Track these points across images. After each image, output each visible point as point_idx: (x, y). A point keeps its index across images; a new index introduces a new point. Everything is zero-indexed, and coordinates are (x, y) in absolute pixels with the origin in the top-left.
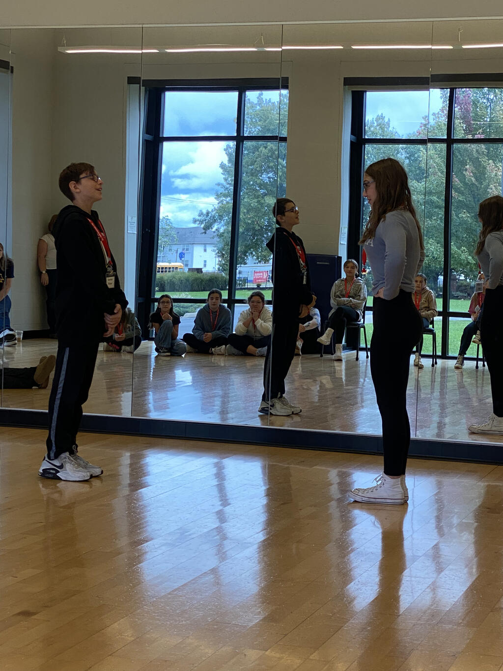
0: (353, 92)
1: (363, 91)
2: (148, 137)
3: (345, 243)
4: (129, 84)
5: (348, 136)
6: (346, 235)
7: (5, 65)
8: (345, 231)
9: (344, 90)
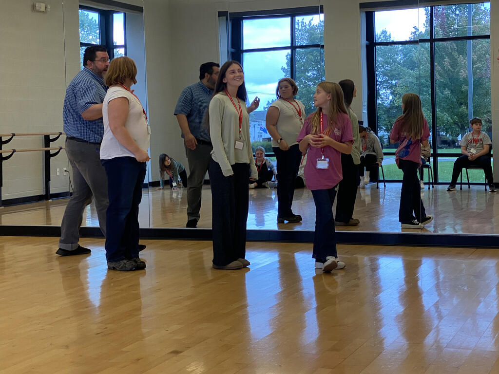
1: (373, 12)
2: (233, 50)
3: (365, 111)
4: (219, 16)
5: (364, 42)
6: (366, 107)
7: (140, 9)
8: (366, 104)
9: (360, 11)
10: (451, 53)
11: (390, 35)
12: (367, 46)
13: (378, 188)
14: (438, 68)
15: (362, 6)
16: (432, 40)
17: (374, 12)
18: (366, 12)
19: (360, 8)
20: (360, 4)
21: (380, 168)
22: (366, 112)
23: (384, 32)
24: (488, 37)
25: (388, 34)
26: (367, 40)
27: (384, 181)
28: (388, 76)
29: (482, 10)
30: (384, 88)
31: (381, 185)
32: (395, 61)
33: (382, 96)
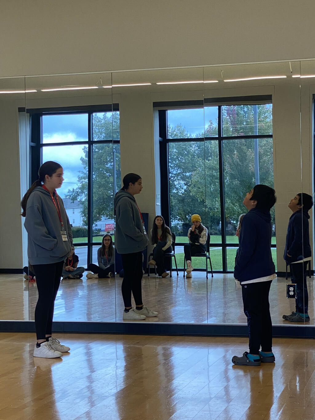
0: (159, 111)
1: (166, 110)
2: (33, 144)
3: (158, 203)
4: (19, 111)
5: (157, 138)
6: (160, 200)
9: (154, 110)
10: (240, 147)
12: (160, 142)
15: (156, 105)
16: (220, 139)
17: (167, 110)
18: (159, 110)
19: (154, 107)
20: (153, 103)
21: (173, 258)
22: (160, 204)
26: (160, 136)
27: (177, 270)
28: (182, 168)
30: (179, 179)
31: (174, 274)
33: (177, 186)
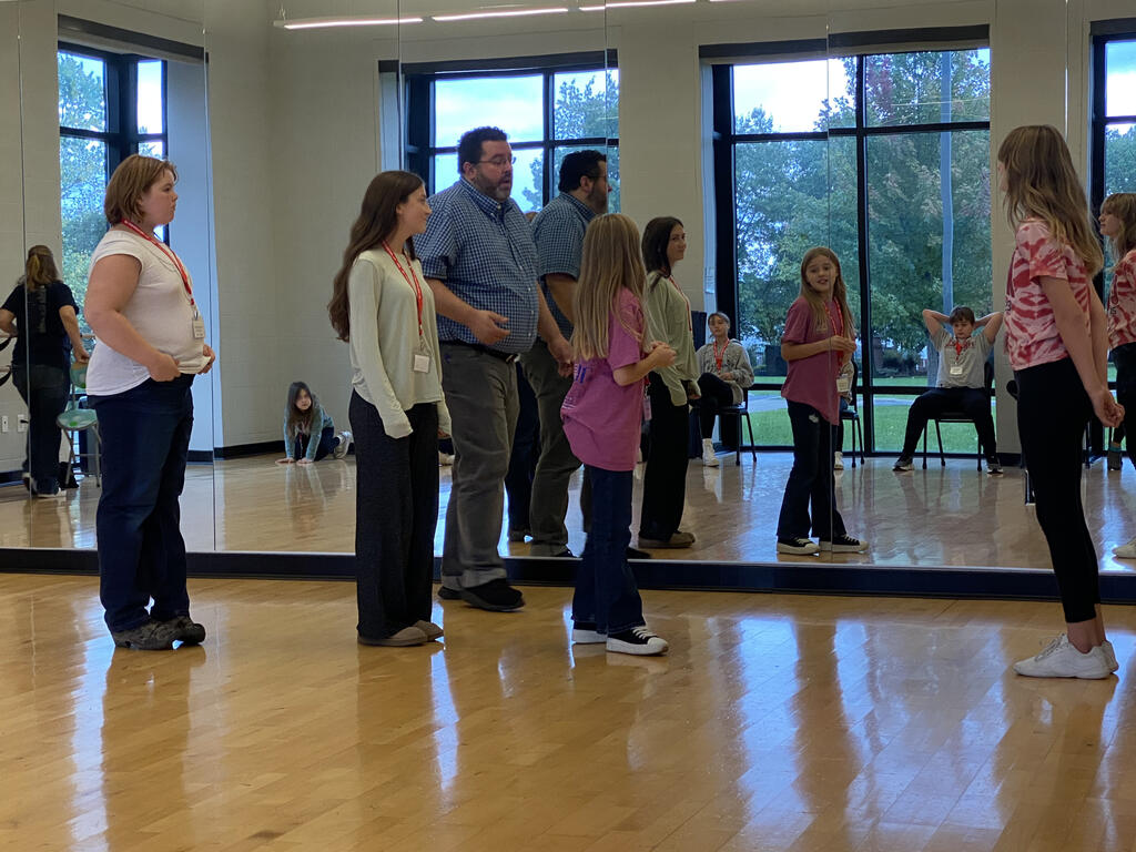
1: (728, 66)
2: (412, 149)
3: (712, 290)
4: (381, 71)
5: (708, 133)
6: (713, 281)
7: (197, 53)
8: (713, 272)
9: (701, 64)
10: (903, 162)
11: (770, 121)
12: (715, 142)
13: (738, 463)
14: (873, 194)
15: (706, 52)
16: (861, 131)
17: (732, 65)
18: (713, 66)
19: (700, 56)
20: (700, 47)
21: (744, 418)
22: (713, 293)
23: (758, 114)
24: (985, 125)
25: (767, 117)
26: (715, 130)
27: (753, 449)
28: (765, 211)
29: (973, 66)
30: (756, 238)
31: (746, 458)
32: (781, 179)
33: (753, 258)
